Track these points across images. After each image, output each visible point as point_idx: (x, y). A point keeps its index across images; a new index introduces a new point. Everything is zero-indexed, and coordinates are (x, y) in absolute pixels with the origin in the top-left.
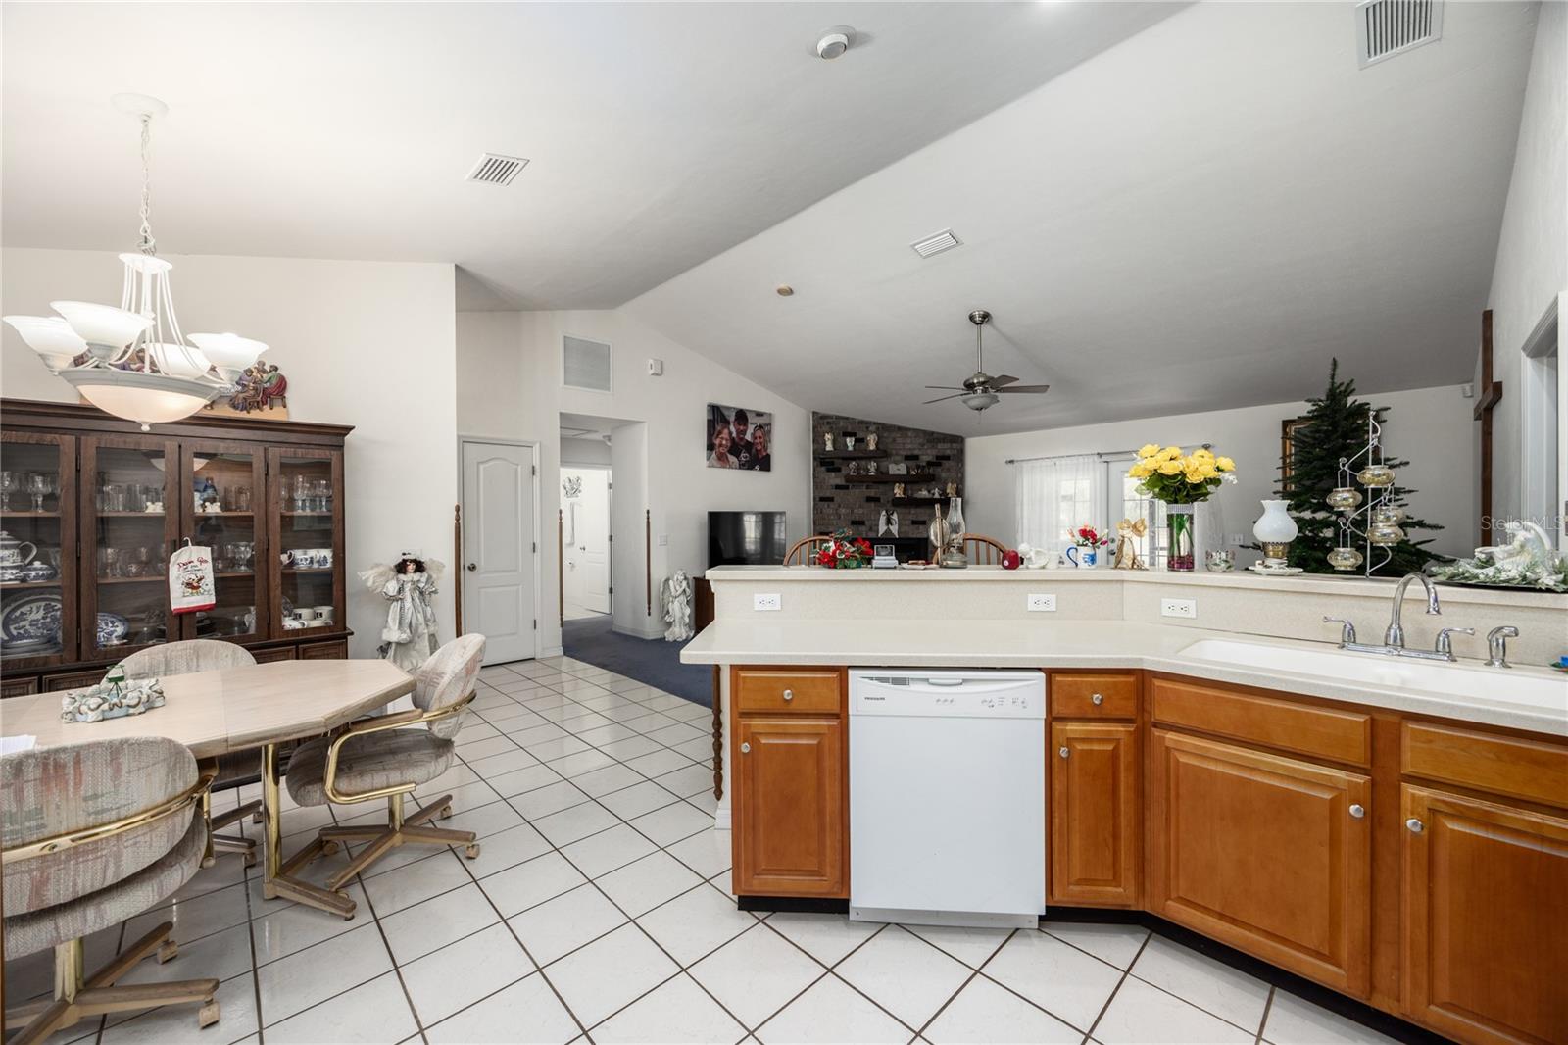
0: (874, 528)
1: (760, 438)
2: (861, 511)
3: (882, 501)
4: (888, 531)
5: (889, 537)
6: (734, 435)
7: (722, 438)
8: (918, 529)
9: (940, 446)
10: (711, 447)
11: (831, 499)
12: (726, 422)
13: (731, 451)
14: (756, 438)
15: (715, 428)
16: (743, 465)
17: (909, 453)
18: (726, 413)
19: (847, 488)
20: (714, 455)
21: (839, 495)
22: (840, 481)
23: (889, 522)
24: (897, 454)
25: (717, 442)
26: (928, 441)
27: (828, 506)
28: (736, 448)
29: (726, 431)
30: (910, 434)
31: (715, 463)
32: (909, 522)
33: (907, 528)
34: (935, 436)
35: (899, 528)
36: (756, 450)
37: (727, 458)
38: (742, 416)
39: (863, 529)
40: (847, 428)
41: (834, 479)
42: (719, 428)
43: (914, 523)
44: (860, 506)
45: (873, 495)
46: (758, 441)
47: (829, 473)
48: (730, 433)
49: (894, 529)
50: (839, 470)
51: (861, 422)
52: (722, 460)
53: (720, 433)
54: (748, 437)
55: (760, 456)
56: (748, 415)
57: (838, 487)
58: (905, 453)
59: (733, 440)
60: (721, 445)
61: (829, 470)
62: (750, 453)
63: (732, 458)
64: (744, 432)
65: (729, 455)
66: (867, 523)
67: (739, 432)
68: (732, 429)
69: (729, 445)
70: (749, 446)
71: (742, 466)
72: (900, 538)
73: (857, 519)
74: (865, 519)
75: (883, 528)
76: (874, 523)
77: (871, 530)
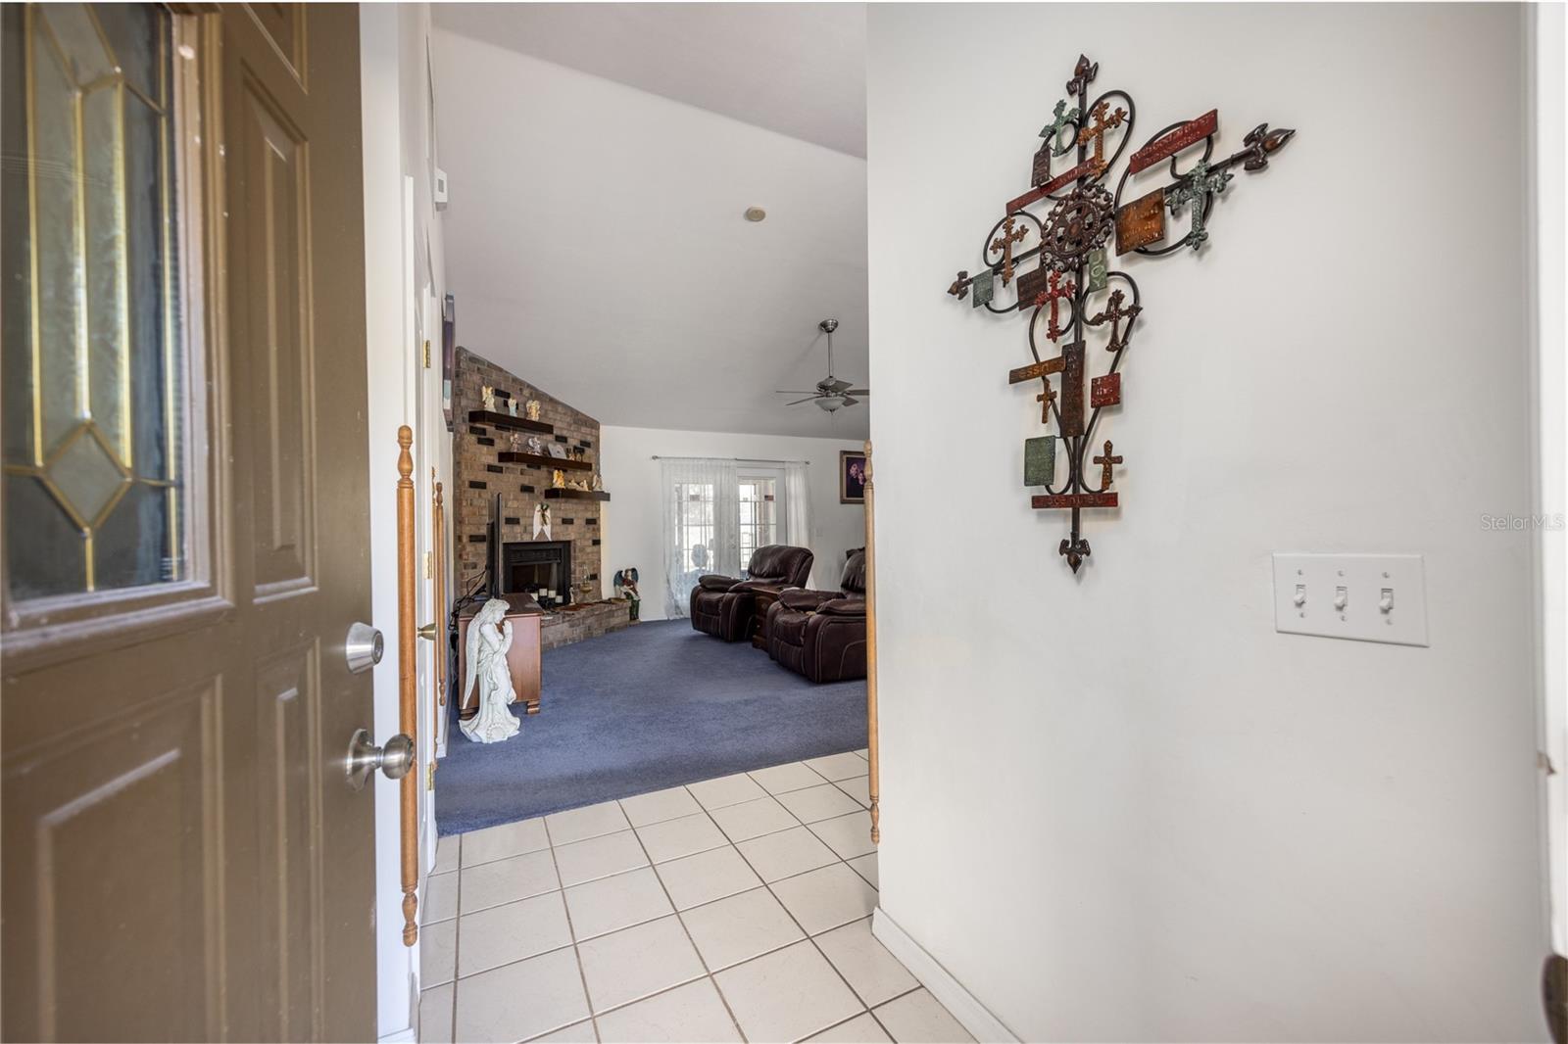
0: (529, 528)
2: (516, 504)
3: (536, 491)
4: (542, 533)
5: (542, 540)
8: (567, 528)
9: (583, 429)
11: (482, 486)
19: (499, 470)
21: (490, 478)
22: (493, 460)
23: (543, 520)
26: (575, 423)
27: (480, 495)
30: (560, 409)
32: (559, 521)
33: (557, 529)
34: (580, 416)
35: (552, 528)
39: (518, 529)
40: (500, 383)
41: (488, 455)
43: (564, 521)
44: (515, 499)
45: (526, 483)
47: (480, 446)
49: (547, 529)
50: (490, 442)
51: (515, 380)
57: (491, 468)
58: (556, 432)
61: (480, 441)
66: (521, 521)
72: (553, 542)
73: (512, 515)
74: (519, 515)
75: (537, 529)
76: (528, 521)
77: (525, 531)
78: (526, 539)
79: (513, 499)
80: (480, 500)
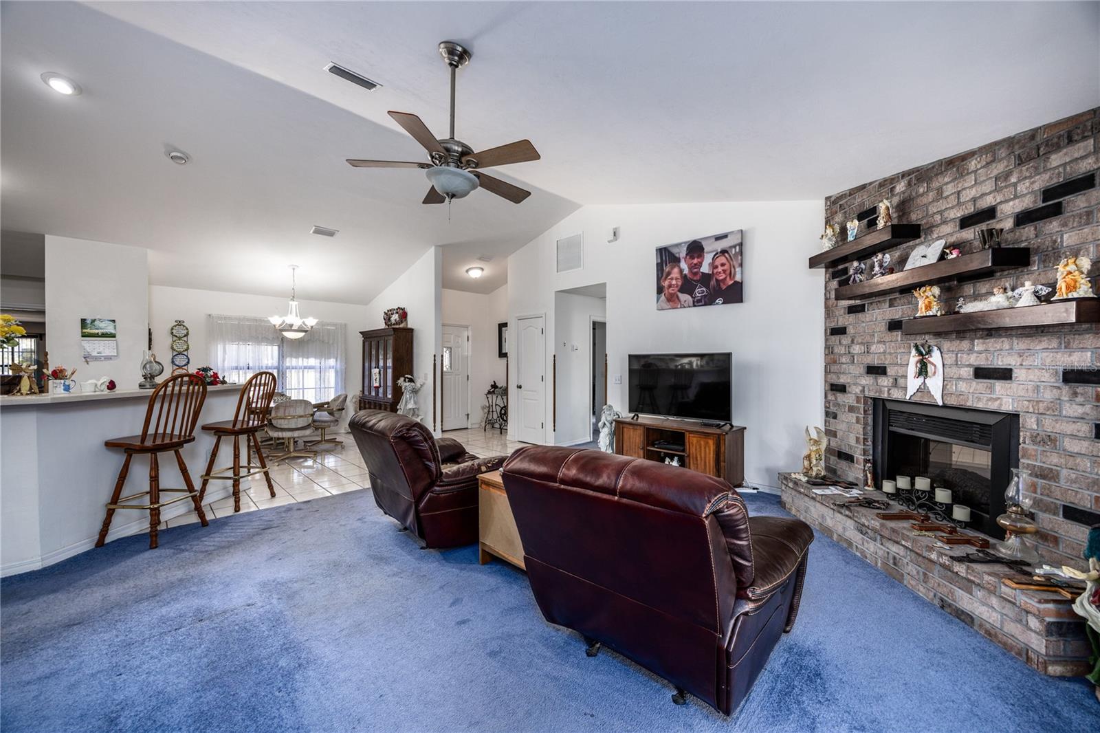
0: (901, 381)
1: (723, 265)
2: (881, 348)
4: (923, 390)
5: (925, 401)
6: (686, 271)
7: (672, 279)
8: (992, 389)
9: (1056, 160)
10: (660, 290)
11: (843, 331)
12: (675, 260)
13: (682, 290)
14: (717, 267)
15: (662, 270)
16: (699, 301)
17: (970, 209)
18: (674, 251)
19: (862, 309)
20: (663, 297)
21: (852, 323)
23: (923, 371)
24: (945, 222)
25: (666, 284)
26: (1022, 160)
27: (840, 342)
28: (687, 286)
29: (676, 270)
30: (972, 165)
31: (665, 305)
32: (968, 372)
33: (963, 386)
35: (946, 384)
36: (717, 280)
37: (678, 297)
38: (695, 249)
39: (884, 381)
40: (864, 205)
42: (667, 269)
43: (981, 373)
44: (882, 341)
45: (897, 317)
46: (720, 269)
48: (681, 271)
49: (935, 385)
52: (672, 300)
53: (669, 274)
54: (705, 268)
55: (724, 287)
56: (704, 243)
57: (851, 310)
58: (958, 213)
59: (684, 277)
60: (670, 286)
62: (707, 287)
63: (685, 297)
64: (699, 265)
65: (680, 295)
66: (890, 371)
67: (691, 267)
68: (684, 265)
69: (680, 284)
70: (706, 279)
71: (697, 303)
72: (945, 406)
73: (876, 362)
74: (887, 361)
75: (913, 384)
76: (901, 371)
77: (895, 384)
78: (897, 395)
79: (879, 342)
80: (840, 348)
